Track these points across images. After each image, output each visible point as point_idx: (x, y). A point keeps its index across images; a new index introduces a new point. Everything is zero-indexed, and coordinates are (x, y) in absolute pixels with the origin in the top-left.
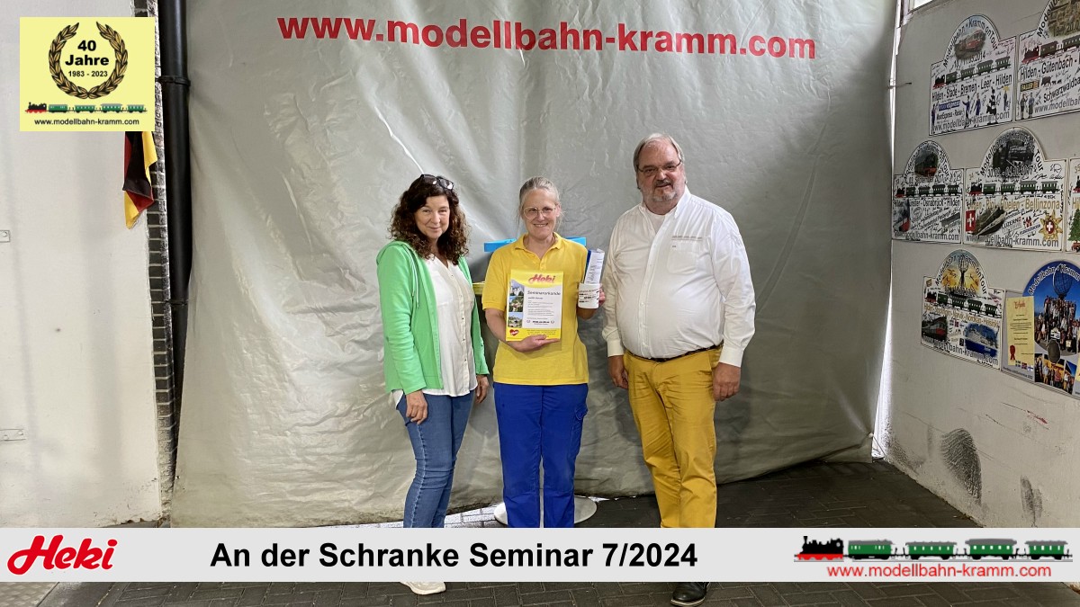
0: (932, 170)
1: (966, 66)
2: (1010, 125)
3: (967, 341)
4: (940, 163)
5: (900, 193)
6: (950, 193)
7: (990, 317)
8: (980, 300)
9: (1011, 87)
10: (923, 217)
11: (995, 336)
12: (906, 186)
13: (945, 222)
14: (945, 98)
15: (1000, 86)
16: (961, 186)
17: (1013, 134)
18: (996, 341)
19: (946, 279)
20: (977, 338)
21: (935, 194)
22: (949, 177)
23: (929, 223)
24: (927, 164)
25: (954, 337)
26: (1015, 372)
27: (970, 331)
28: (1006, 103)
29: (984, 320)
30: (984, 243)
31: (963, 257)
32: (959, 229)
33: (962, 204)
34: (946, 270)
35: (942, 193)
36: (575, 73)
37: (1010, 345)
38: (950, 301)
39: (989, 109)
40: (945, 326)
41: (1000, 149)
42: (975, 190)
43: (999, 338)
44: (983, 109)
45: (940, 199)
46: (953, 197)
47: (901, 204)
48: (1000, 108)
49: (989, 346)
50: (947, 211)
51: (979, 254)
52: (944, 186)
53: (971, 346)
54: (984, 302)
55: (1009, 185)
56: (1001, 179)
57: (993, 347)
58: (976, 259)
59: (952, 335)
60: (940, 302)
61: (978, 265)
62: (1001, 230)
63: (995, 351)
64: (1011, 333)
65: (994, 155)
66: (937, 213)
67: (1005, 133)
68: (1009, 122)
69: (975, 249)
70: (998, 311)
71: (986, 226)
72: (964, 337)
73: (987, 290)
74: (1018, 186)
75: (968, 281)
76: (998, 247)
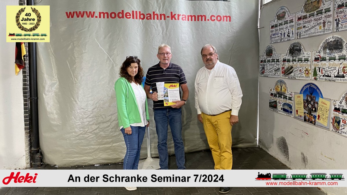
0: (271, 54)
1: (280, 22)
2: (294, 40)
3: (283, 108)
4: (273, 52)
5: (262, 61)
6: (277, 62)
7: (290, 101)
8: (287, 95)
9: (294, 28)
10: (269, 69)
11: (292, 107)
12: (263, 59)
13: (275, 71)
14: (274, 32)
15: (291, 28)
16: (280, 59)
17: (295, 43)
18: (292, 108)
19: (276, 89)
20: (286, 108)
21: (272, 62)
22: (276, 56)
23: (271, 71)
24: (269, 53)
25: (279, 107)
26: (298, 118)
27: (284, 105)
28: (293, 34)
29: (288, 101)
30: (287, 77)
31: (281, 82)
32: (280, 73)
33: (280, 65)
34: (276, 86)
35: (274, 62)
36: (157, 27)
37: (296, 109)
38: (278, 95)
39: (288, 35)
40: (276, 103)
41: (291, 48)
42: (284, 60)
43: (293, 107)
44: (286, 35)
45: (274, 63)
46: (278, 63)
47: (262, 65)
48: (291, 35)
49: (290, 110)
50: (276, 67)
51: (286, 81)
52: (275, 59)
53: (285, 110)
54: (288, 96)
55: (294, 59)
56: (292, 57)
57: (291, 110)
58: (285, 82)
59: (279, 106)
60: (274, 96)
61: (286, 84)
62: (292, 73)
63: (292, 112)
64: (296, 106)
65: (290, 50)
66: (273, 68)
67: (293, 43)
68: (294, 39)
69: (285, 79)
70: (292, 99)
71: (288, 72)
72: (282, 107)
73: (289, 92)
74: (297, 59)
75: (283, 89)
76: (292, 79)
